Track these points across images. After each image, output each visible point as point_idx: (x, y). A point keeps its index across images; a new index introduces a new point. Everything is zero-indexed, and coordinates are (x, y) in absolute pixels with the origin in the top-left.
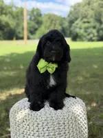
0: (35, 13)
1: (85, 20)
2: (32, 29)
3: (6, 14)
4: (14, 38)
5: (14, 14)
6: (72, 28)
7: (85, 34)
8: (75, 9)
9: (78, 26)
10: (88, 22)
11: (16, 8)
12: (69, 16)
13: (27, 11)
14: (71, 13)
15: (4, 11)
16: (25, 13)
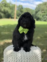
0: (20, 7)
1: (43, 11)
2: (18, 14)
3: (7, 7)
4: (10, 18)
5: (11, 7)
6: (37, 15)
7: (43, 18)
8: (39, 6)
9: (40, 14)
10: (44, 13)
11: (12, 4)
12: (36, 9)
13: (17, 6)
14: (37, 8)
15: (6, 6)
16: (16, 7)
